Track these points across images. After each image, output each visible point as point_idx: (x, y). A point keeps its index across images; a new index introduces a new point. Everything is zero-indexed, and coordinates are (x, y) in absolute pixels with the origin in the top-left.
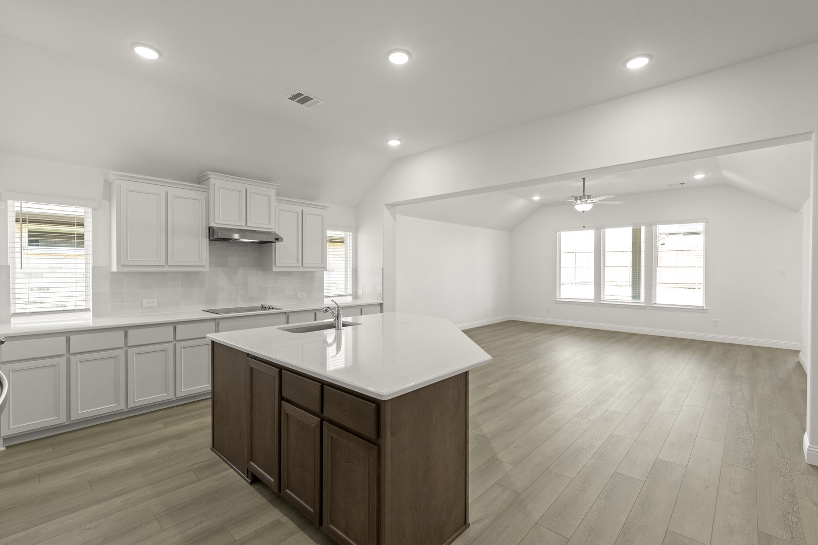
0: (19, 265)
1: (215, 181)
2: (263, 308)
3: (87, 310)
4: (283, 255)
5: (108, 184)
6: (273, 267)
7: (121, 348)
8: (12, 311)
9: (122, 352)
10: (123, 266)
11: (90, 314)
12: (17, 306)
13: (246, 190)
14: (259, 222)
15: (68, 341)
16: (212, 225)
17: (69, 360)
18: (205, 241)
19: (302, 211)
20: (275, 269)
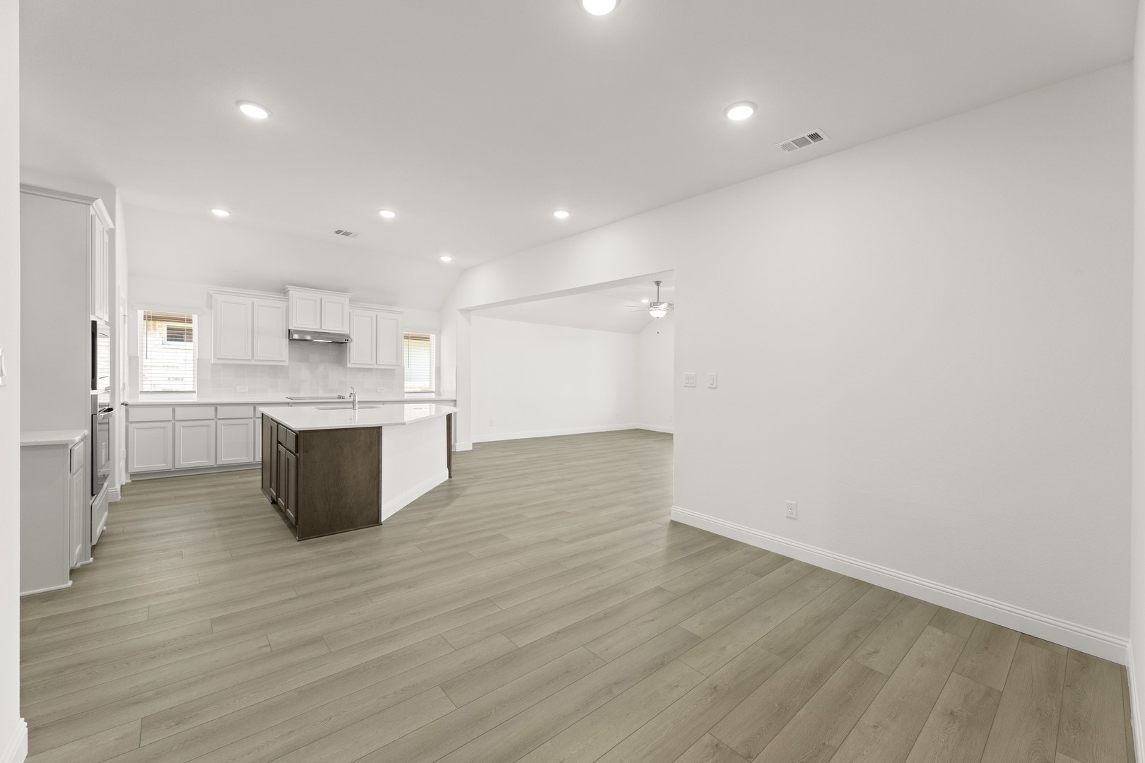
0: (145, 357)
1: (293, 292)
2: (340, 398)
3: (194, 392)
4: (357, 353)
5: (210, 296)
6: (348, 364)
7: (212, 419)
8: (140, 390)
9: (213, 422)
10: (218, 359)
11: (196, 394)
12: (145, 386)
13: (321, 300)
14: (333, 326)
15: (174, 411)
16: (291, 328)
17: (174, 425)
18: (286, 341)
19: (377, 316)
20: (349, 365)
